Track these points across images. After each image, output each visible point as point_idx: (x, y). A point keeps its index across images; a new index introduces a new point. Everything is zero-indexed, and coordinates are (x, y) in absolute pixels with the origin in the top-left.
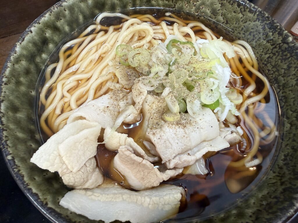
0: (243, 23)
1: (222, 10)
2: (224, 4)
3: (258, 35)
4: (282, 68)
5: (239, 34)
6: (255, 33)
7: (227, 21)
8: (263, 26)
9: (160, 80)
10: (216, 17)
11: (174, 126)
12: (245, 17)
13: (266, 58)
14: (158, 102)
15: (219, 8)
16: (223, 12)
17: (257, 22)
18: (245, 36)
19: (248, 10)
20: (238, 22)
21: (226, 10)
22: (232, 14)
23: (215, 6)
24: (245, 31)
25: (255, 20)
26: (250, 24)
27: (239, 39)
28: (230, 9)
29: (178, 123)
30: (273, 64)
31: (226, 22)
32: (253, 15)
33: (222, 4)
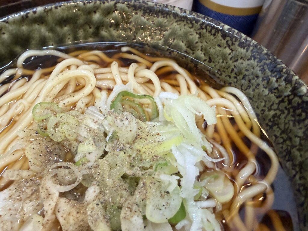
0: (233, 62)
1: (200, 42)
2: (204, 34)
3: (256, 81)
5: (228, 77)
6: (251, 77)
7: (210, 58)
8: (262, 67)
9: (88, 168)
10: (194, 52)
12: (234, 52)
13: (270, 117)
15: (197, 40)
16: (203, 46)
17: (252, 61)
18: (237, 81)
19: (237, 43)
20: (225, 60)
21: (207, 43)
22: (216, 48)
24: (236, 74)
25: (249, 57)
26: (242, 63)
27: (230, 85)
28: (213, 42)
30: (282, 127)
31: (208, 60)
32: (245, 50)
33: (200, 34)
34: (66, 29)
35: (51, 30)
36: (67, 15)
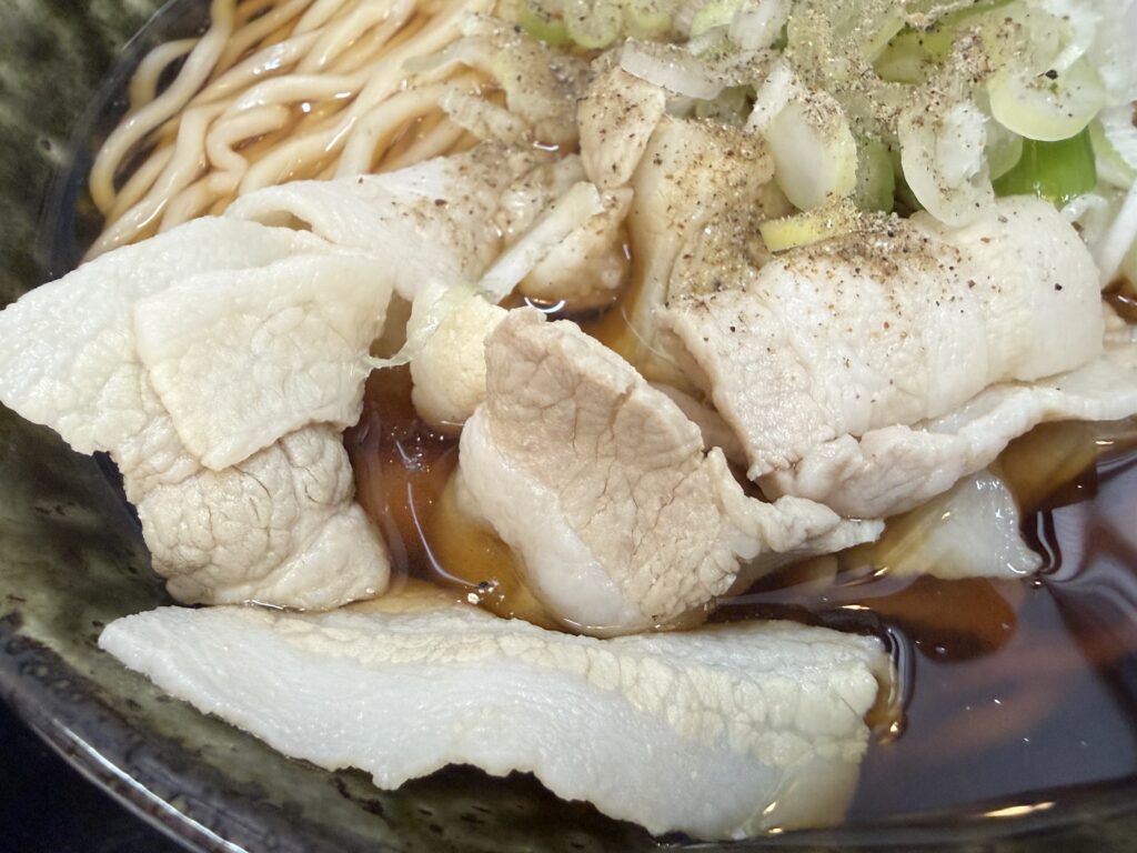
9: (737, 67)
11: (822, 265)
14: (730, 154)
29: (850, 251)
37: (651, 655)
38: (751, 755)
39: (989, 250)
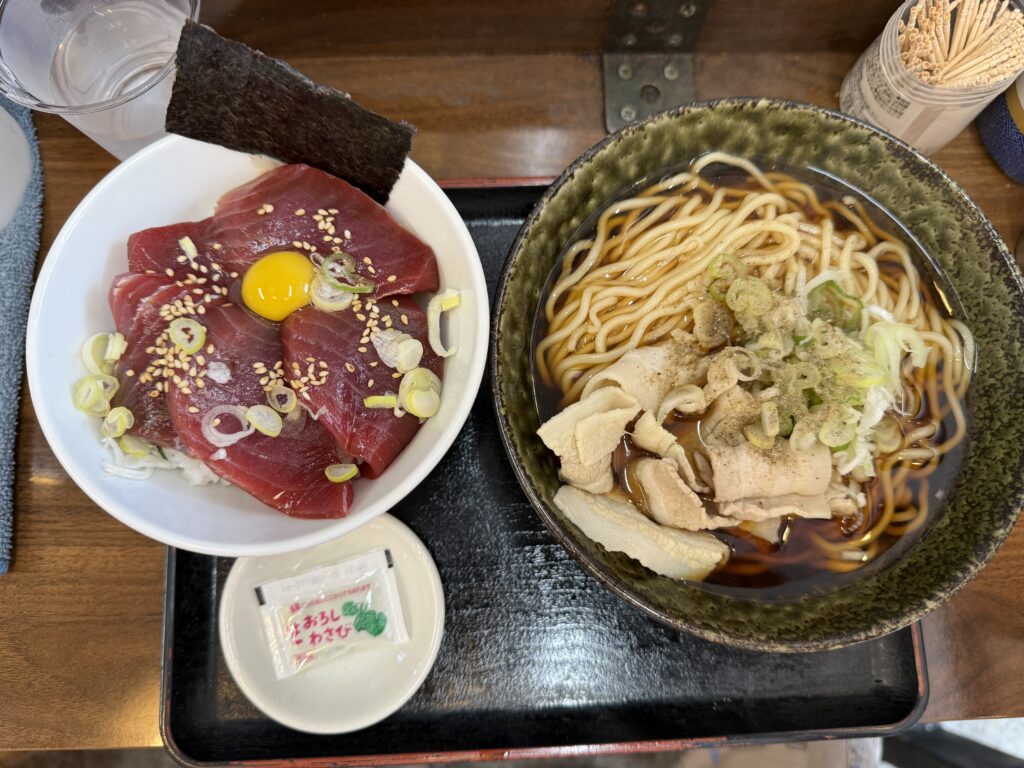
0: (984, 295)
1: (959, 245)
2: (970, 238)
3: (997, 334)
4: (999, 419)
6: (995, 326)
7: (959, 272)
8: (1014, 323)
10: (943, 251)
12: (993, 284)
13: (987, 384)
14: (749, 404)
15: (957, 239)
16: (960, 252)
17: (1008, 308)
18: (975, 321)
19: (1005, 276)
20: (977, 286)
21: (967, 251)
22: (974, 264)
23: (950, 231)
24: (979, 311)
25: (1007, 302)
26: (994, 303)
27: (963, 320)
28: (974, 254)
30: (992, 402)
31: (955, 272)
32: (1008, 290)
33: (965, 234)
34: (782, 138)
35: (762, 134)
36: (794, 122)
37: (672, 537)
38: (686, 564)
39: (805, 464)
